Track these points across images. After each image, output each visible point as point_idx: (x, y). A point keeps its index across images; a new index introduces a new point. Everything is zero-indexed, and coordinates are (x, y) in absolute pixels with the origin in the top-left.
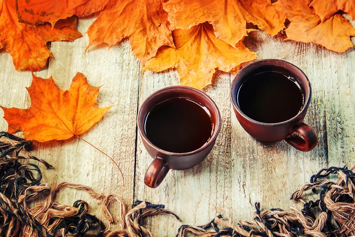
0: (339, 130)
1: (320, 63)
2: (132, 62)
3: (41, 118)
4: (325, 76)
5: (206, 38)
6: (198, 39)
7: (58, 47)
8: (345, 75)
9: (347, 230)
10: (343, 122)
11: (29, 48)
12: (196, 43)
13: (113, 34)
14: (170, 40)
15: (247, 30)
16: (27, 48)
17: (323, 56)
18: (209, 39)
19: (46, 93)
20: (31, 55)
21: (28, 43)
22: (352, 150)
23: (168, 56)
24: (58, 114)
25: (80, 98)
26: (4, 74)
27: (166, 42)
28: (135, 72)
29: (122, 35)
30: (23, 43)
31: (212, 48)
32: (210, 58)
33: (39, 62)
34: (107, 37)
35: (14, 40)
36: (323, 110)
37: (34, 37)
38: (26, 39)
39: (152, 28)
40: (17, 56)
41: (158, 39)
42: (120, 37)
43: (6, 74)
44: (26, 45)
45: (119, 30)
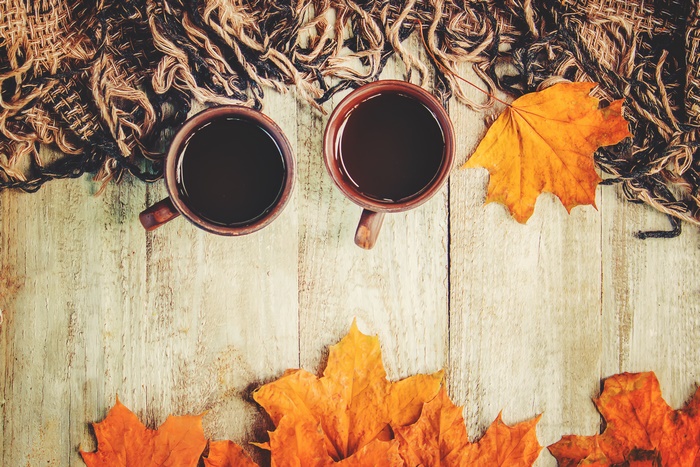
0: (125, 264)
1: (150, 398)
2: (463, 398)
3: (573, 138)
4: (143, 372)
5: (339, 443)
6: (352, 442)
7: (587, 424)
8: (111, 373)
9: (125, 79)
10: (118, 280)
11: (635, 414)
12: (357, 436)
13: (495, 449)
14: (399, 435)
15: (269, 449)
16: (639, 414)
17: (145, 413)
18: (334, 443)
19: (574, 183)
20: (630, 401)
21: (638, 426)
22: (108, 226)
23: (402, 412)
24: (549, 149)
25: (518, 181)
26: (673, 367)
27: (406, 432)
28: (457, 377)
29: (482, 447)
30: (647, 423)
31: (329, 424)
32: (332, 404)
33: (617, 385)
34: (506, 443)
35: (661, 428)
36: (151, 304)
37: (629, 438)
38: (641, 433)
39: (431, 460)
40: (654, 395)
41: (421, 441)
42: (484, 444)
43: (669, 365)
44: (641, 419)
45: (486, 456)
